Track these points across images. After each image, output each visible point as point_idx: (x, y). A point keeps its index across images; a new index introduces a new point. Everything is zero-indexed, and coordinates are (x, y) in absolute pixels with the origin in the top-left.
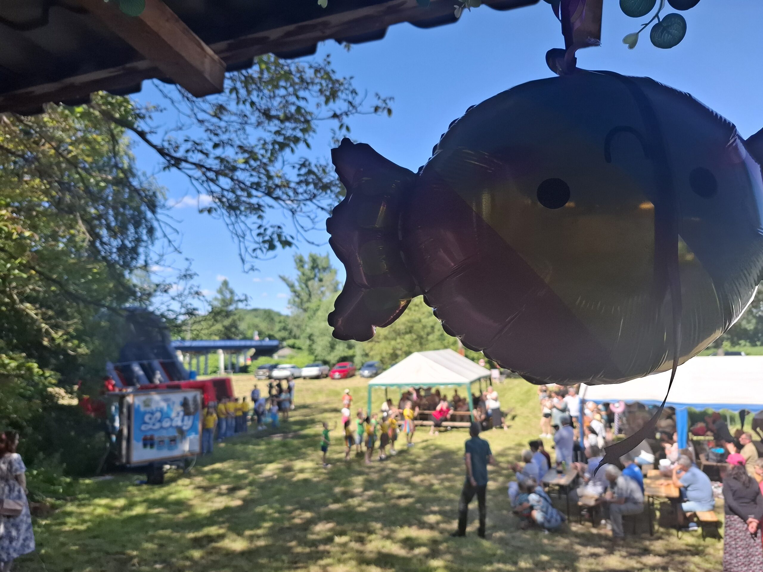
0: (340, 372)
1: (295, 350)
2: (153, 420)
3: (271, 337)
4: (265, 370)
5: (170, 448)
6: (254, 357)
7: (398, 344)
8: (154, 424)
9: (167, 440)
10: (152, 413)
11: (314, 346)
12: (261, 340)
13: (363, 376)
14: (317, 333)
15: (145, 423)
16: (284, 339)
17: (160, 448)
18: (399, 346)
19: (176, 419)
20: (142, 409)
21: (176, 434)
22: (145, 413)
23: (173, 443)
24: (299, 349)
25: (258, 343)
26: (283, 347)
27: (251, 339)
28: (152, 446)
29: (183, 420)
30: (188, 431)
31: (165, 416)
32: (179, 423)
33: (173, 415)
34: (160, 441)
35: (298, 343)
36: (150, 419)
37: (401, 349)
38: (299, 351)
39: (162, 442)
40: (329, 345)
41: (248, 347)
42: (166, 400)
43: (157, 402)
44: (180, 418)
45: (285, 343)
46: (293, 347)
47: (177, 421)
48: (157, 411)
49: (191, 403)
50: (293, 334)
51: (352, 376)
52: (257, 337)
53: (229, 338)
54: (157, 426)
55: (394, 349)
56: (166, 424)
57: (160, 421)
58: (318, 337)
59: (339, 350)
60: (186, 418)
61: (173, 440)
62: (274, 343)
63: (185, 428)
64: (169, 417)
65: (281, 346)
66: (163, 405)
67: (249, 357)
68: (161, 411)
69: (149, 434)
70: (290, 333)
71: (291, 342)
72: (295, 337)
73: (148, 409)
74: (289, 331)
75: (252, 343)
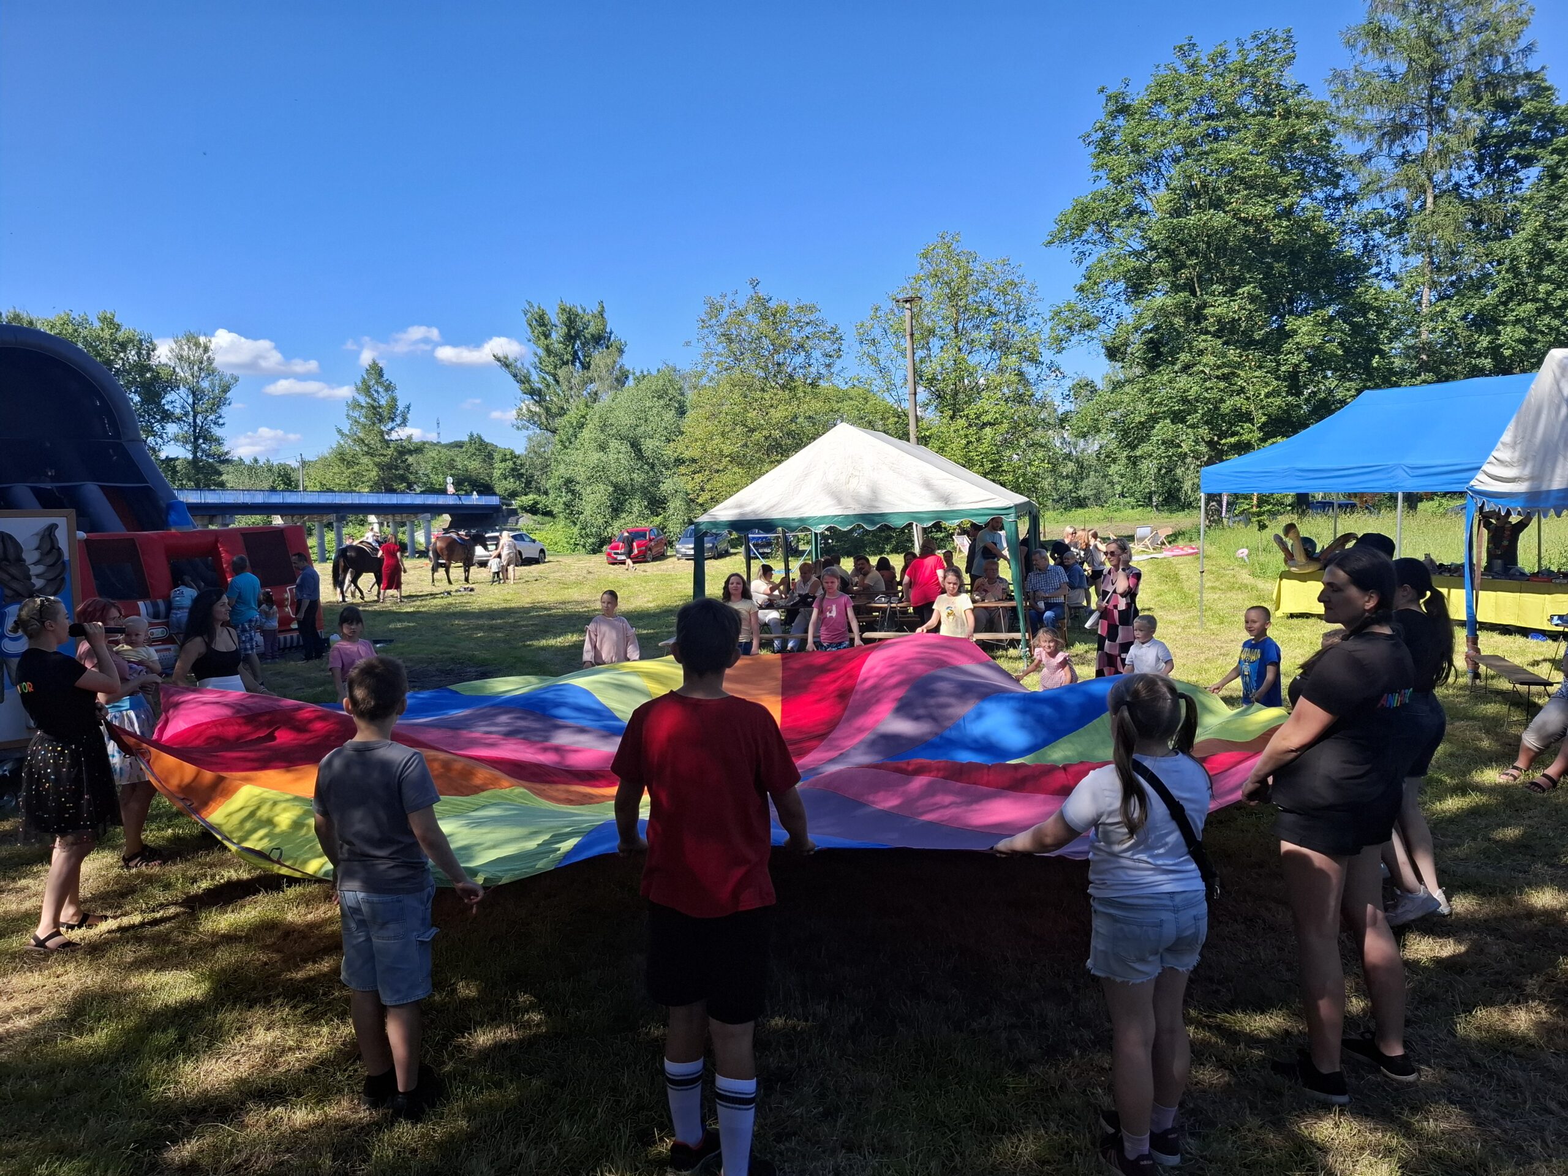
1: (538, 518)
3: (483, 488)
13: (683, 557)
14: (581, 475)
16: (512, 494)
24: (548, 514)
26: (515, 512)
35: (544, 501)
38: (547, 518)
40: (610, 502)
41: (438, 510)
45: (515, 504)
46: (534, 510)
50: (533, 483)
51: (660, 556)
58: (585, 485)
65: (509, 508)
70: (527, 481)
71: (528, 499)
72: (537, 490)
74: (524, 477)
75: (441, 500)
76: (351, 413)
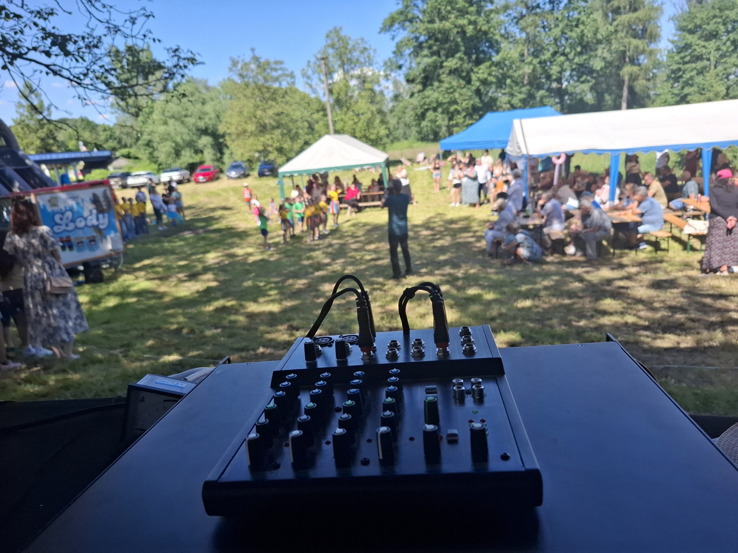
0: (204, 175)
1: (131, 160)
2: (65, 221)
3: (99, 147)
4: (116, 180)
5: (92, 249)
6: (86, 170)
7: (268, 140)
8: (67, 225)
9: (85, 240)
10: (63, 214)
11: (156, 154)
12: (90, 152)
13: (230, 178)
14: (156, 138)
15: (57, 224)
16: (114, 149)
17: (80, 250)
18: (270, 142)
19: (90, 218)
20: (49, 209)
21: (93, 233)
22: (54, 214)
23: (93, 243)
24: (136, 158)
25: (88, 155)
26: (117, 158)
27: (78, 150)
28: (71, 248)
29: (98, 219)
30: (105, 229)
31: (77, 215)
32: (95, 222)
33: (86, 214)
34: (78, 243)
35: (133, 151)
36: (61, 219)
37: (271, 146)
38: (137, 161)
39: (80, 243)
40: (173, 151)
41: (77, 160)
42: (74, 198)
43: (65, 201)
44: (94, 217)
45: (118, 154)
46: (128, 156)
47: (91, 220)
48: (66, 211)
49: (102, 199)
50: (123, 143)
51: (218, 178)
52: (83, 148)
53: (49, 151)
54: (71, 226)
55: (265, 146)
56: (81, 224)
57: (73, 221)
58: (159, 143)
59: (185, 156)
60: (101, 216)
61: (92, 240)
62: (106, 153)
63: (102, 227)
64: (82, 217)
65: (113, 156)
66: (72, 203)
67: (79, 172)
68: (71, 209)
69: (64, 236)
70: (120, 142)
71: (124, 151)
72: (125, 146)
73: (55, 209)
74: (118, 140)
75: (78, 155)
76: (18, 110)
